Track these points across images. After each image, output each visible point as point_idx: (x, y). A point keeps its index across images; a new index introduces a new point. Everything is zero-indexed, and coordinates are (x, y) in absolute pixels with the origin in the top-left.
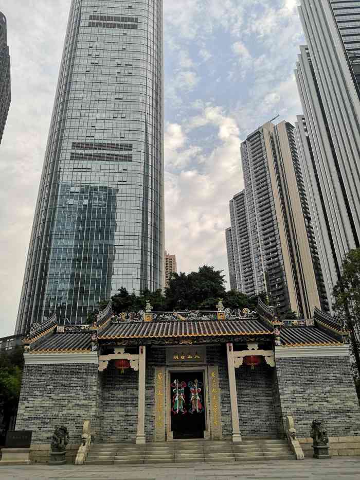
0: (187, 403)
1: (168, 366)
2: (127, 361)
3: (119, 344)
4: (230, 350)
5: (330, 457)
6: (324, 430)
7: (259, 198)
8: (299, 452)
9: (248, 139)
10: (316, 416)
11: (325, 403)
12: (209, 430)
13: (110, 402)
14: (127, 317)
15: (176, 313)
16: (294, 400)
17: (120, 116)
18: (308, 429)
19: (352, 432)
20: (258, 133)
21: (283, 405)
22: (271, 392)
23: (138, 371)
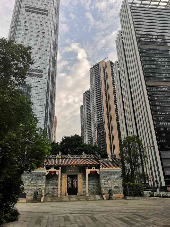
0: (72, 185)
1: (66, 173)
2: (55, 172)
3: (52, 166)
4: (87, 169)
5: (113, 200)
6: (112, 192)
7: (96, 94)
8: (105, 198)
9: (93, 67)
10: (110, 189)
11: (113, 185)
12: (79, 193)
13: (48, 184)
14: (53, 156)
15: (69, 156)
16: (104, 184)
17: (38, 56)
18: (107, 192)
19: (120, 193)
20: (98, 65)
21: (101, 185)
22: (98, 182)
23: (58, 175)
